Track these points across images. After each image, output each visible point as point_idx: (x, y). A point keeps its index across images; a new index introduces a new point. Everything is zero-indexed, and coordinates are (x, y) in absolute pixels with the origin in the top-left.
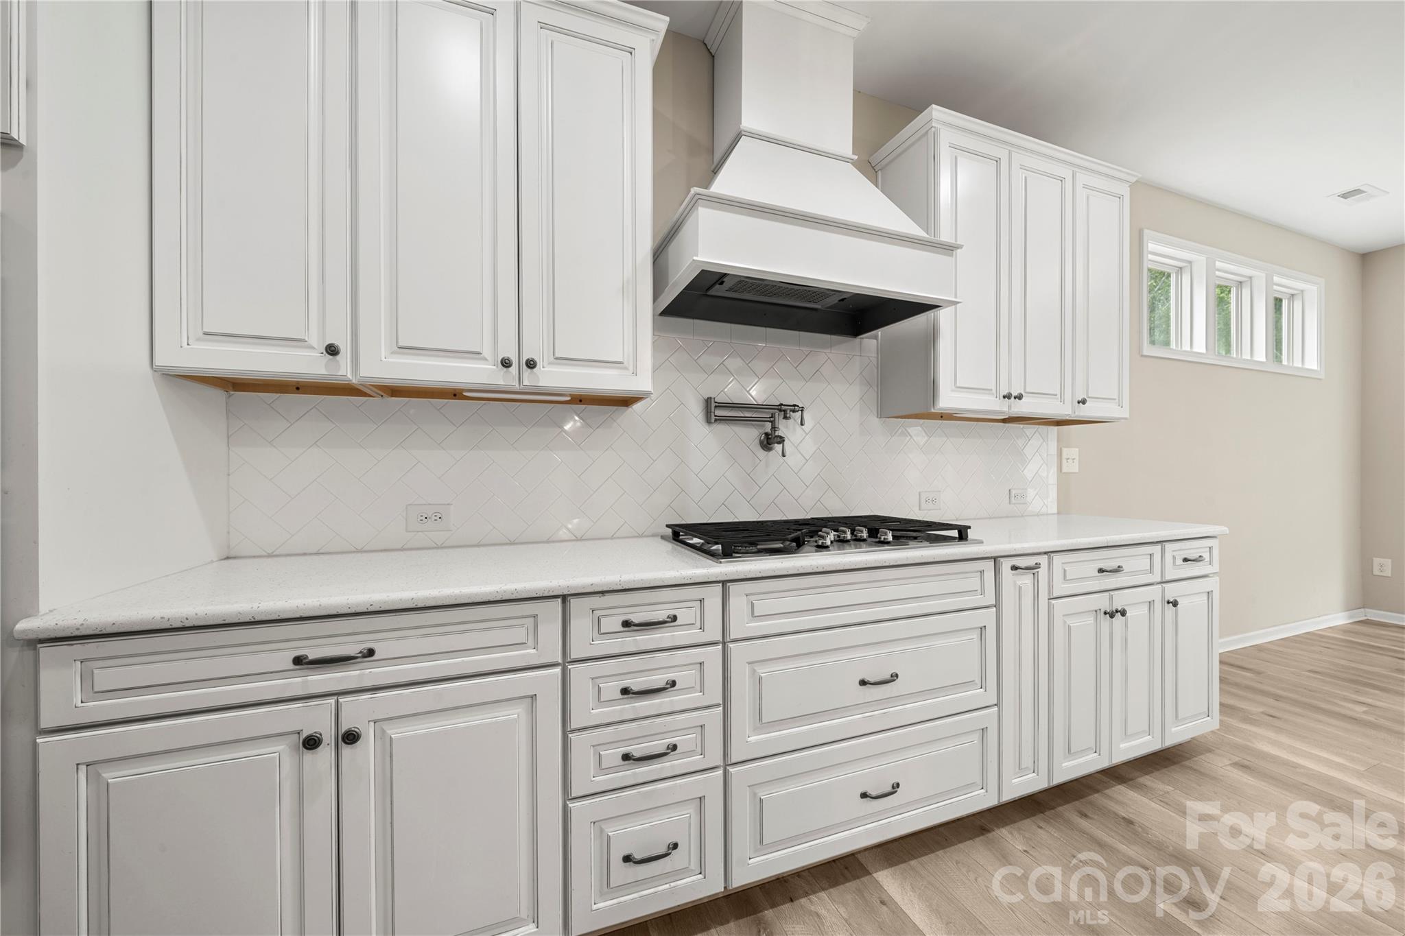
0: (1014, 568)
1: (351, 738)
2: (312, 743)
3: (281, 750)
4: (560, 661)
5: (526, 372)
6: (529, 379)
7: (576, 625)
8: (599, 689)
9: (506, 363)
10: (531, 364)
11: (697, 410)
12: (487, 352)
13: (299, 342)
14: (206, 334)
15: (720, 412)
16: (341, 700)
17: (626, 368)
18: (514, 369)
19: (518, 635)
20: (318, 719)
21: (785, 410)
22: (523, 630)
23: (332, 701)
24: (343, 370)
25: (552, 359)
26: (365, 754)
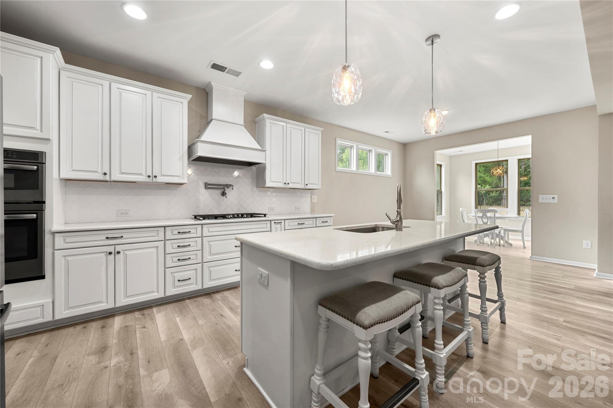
0: (275, 223)
1: (119, 253)
2: (110, 253)
3: (103, 255)
4: (164, 240)
5: (154, 179)
6: (154, 180)
7: (167, 233)
8: (173, 246)
9: (149, 177)
10: (155, 177)
11: (203, 186)
12: (144, 174)
13: (96, 172)
14: (73, 170)
15: (209, 186)
16: (116, 246)
17: (180, 177)
18: (151, 178)
19: (154, 234)
20: (111, 249)
21: (228, 186)
22: (155, 233)
23: (114, 246)
24: (107, 178)
25: (161, 175)
26: (120, 257)
